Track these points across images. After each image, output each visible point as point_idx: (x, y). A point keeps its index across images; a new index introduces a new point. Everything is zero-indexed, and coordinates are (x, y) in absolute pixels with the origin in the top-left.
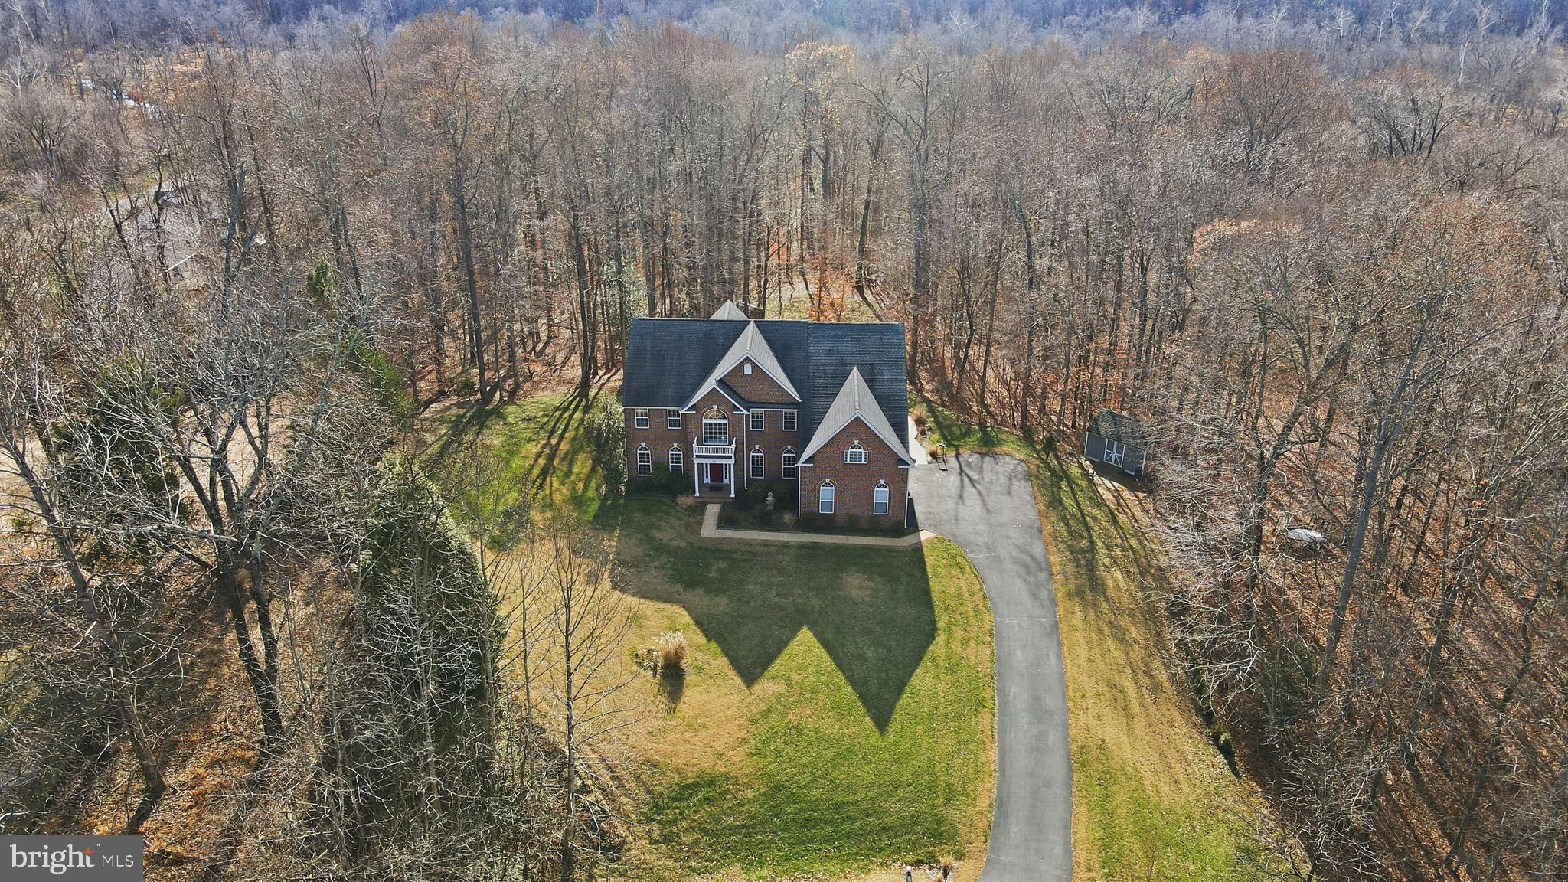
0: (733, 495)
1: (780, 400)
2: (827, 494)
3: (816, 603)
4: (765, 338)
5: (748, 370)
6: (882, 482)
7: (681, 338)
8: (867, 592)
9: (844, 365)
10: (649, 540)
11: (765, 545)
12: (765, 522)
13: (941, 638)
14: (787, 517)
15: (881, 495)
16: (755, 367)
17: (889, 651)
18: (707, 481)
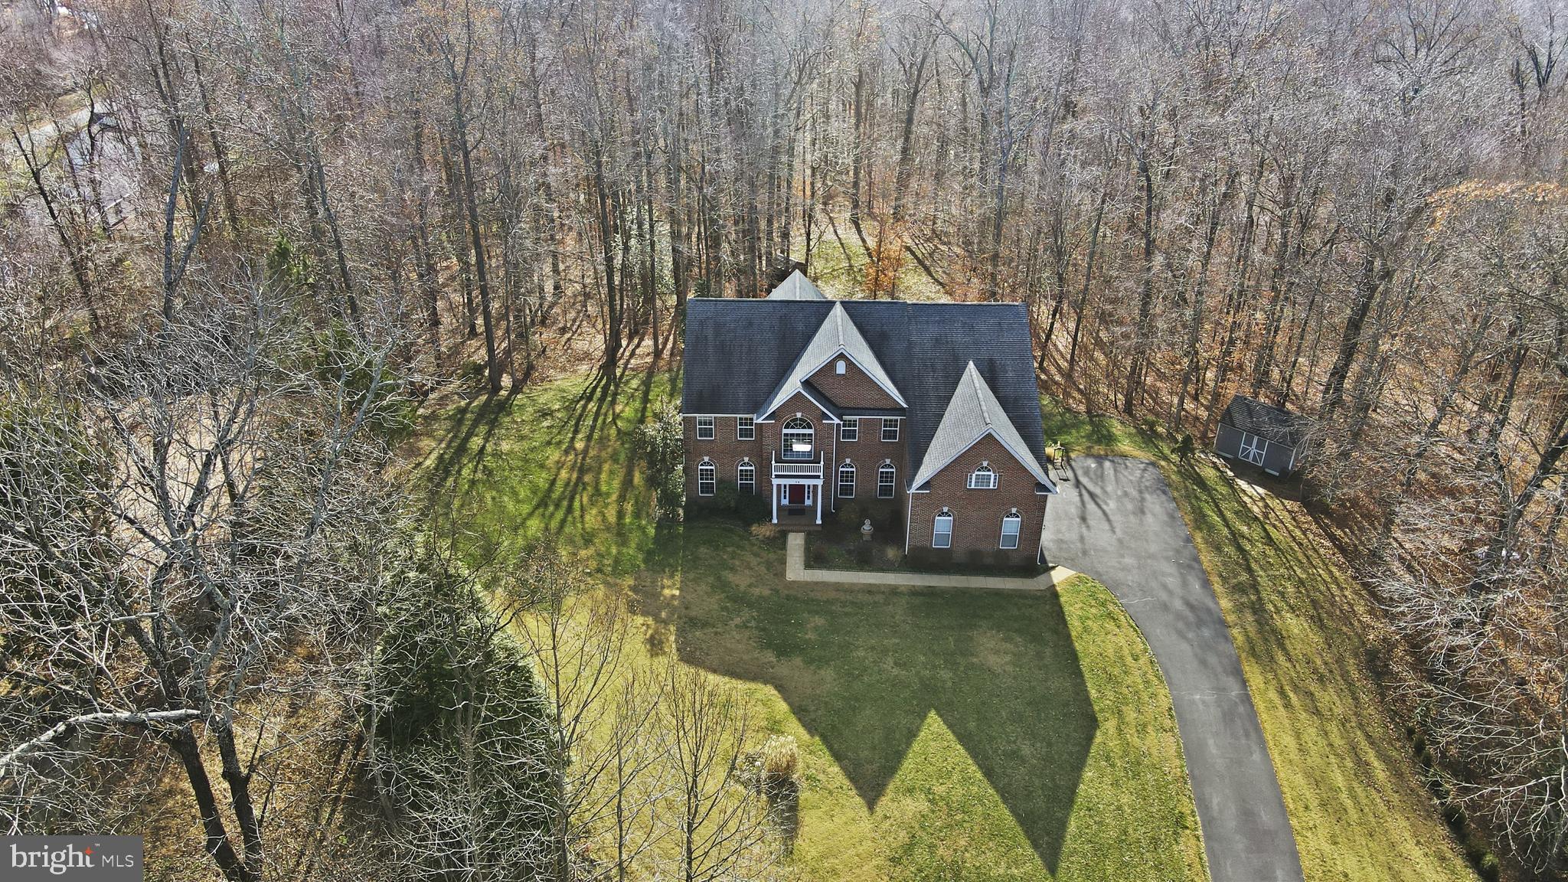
0: (819, 522)
1: (879, 405)
2: (943, 525)
3: (945, 674)
4: (856, 324)
5: (841, 368)
6: (1014, 510)
7: (751, 324)
8: (1008, 658)
9: (956, 358)
10: (722, 585)
11: (870, 592)
12: (864, 561)
13: (1109, 725)
14: (891, 553)
15: (1011, 525)
16: (850, 365)
17: (1050, 745)
18: (785, 502)
